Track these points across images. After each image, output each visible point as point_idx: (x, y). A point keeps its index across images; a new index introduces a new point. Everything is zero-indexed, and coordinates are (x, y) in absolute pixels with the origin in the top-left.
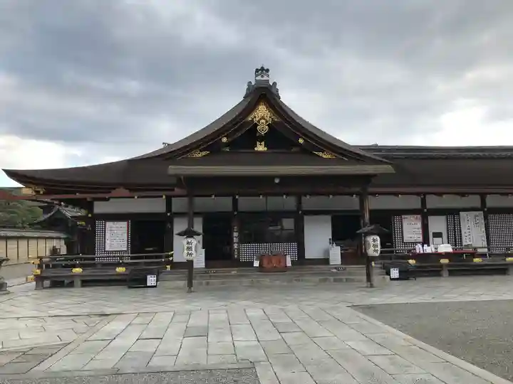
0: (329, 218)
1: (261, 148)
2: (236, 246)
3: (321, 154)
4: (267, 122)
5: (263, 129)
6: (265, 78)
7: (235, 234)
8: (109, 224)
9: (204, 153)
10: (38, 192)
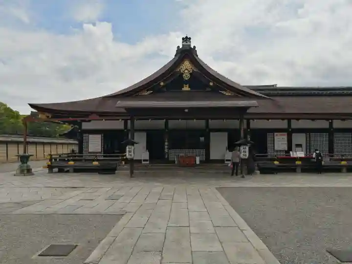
0: (226, 134)
1: (186, 88)
2: (166, 150)
3: (224, 93)
4: (189, 72)
5: (187, 76)
6: (188, 43)
7: (166, 143)
8: (91, 136)
9: (149, 92)
10: (48, 117)
